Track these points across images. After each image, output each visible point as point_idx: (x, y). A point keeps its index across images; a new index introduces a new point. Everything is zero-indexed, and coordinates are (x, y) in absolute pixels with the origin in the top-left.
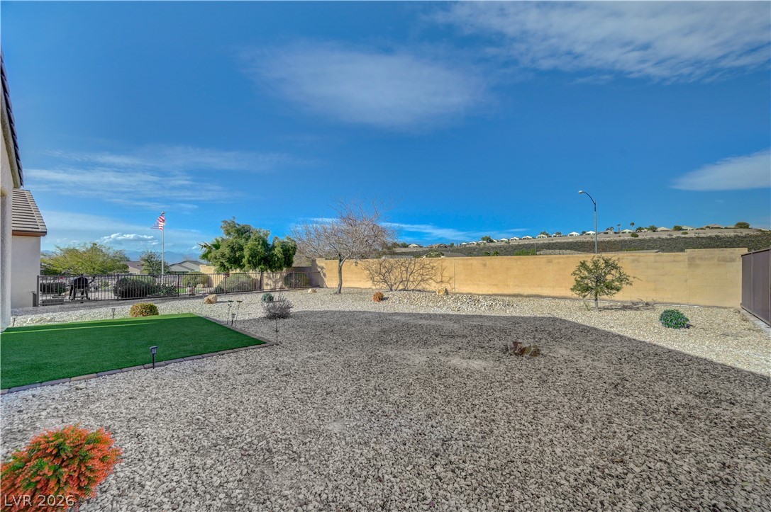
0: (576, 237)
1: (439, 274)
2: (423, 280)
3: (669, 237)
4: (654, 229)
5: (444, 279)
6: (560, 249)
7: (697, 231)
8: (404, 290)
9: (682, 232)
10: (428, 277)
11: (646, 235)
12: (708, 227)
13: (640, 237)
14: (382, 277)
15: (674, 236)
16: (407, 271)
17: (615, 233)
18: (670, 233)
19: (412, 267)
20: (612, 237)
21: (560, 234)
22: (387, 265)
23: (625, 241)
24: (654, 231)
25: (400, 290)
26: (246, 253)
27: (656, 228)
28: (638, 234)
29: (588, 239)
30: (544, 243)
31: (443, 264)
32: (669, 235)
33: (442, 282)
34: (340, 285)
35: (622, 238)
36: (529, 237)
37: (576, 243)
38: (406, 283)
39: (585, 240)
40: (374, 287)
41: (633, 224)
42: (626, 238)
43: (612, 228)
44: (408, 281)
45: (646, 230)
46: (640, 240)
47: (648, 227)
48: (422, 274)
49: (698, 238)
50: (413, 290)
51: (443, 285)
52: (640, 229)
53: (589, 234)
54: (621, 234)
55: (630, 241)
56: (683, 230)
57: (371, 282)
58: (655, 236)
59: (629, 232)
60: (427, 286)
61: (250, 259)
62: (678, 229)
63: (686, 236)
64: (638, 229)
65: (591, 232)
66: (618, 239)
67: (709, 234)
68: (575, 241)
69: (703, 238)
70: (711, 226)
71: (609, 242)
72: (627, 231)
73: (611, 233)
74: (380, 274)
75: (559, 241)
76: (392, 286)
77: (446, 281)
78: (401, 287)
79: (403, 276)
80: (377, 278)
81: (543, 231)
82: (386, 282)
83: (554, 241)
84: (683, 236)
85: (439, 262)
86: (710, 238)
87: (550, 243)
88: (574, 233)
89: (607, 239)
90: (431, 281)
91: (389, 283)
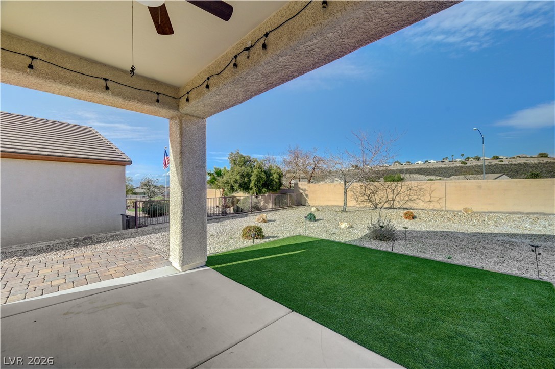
0: (421, 165)
1: (428, 195)
2: (410, 200)
3: (489, 164)
4: (478, 159)
5: (432, 199)
6: (410, 173)
7: (510, 160)
8: (390, 208)
9: (499, 160)
10: (415, 197)
11: (472, 163)
12: (518, 157)
13: (468, 164)
14: (367, 198)
15: (493, 163)
16: (393, 192)
17: (450, 161)
18: (490, 161)
19: (399, 189)
20: (447, 164)
21: (409, 162)
22: (372, 188)
23: (458, 167)
24: (478, 160)
25: (385, 208)
26: (253, 178)
27: (480, 158)
28: (467, 162)
29: (430, 166)
30: (397, 169)
31: (432, 186)
32: (490, 163)
33: (430, 201)
34: (345, 204)
35: (455, 165)
36: (387, 165)
37: (422, 169)
38: (392, 202)
39: (428, 167)
40: (358, 206)
41: (463, 155)
42: (458, 165)
43: (447, 158)
44: (394, 201)
45: (472, 159)
46: (468, 167)
47: (474, 157)
48: (410, 195)
49: (511, 164)
50: (399, 208)
51: (432, 204)
52: (468, 158)
53: (430, 163)
54: (454, 162)
55: (462, 167)
56: (500, 159)
57: (355, 201)
58: (479, 163)
59: (460, 161)
60: (414, 205)
61: (256, 183)
62: (496, 158)
63: (502, 163)
64: (466, 159)
65: (432, 161)
66: (452, 166)
67: (519, 162)
68: (420, 167)
69: (514, 164)
70: (520, 156)
71: (445, 168)
72: (458, 160)
73: (447, 161)
74: (365, 195)
75: (408, 167)
76: (377, 204)
77: (436, 200)
78: (386, 205)
79: (389, 197)
80: (361, 198)
81: (396, 161)
82: (370, 201)
83: (405, 168)
84: (500, 163)
85: (427, 185)
86: (520, 164)
87: (402, 170)
88: (419, 162)
89: (444, 166)
90: (418, 201)
91: (374, 202)
